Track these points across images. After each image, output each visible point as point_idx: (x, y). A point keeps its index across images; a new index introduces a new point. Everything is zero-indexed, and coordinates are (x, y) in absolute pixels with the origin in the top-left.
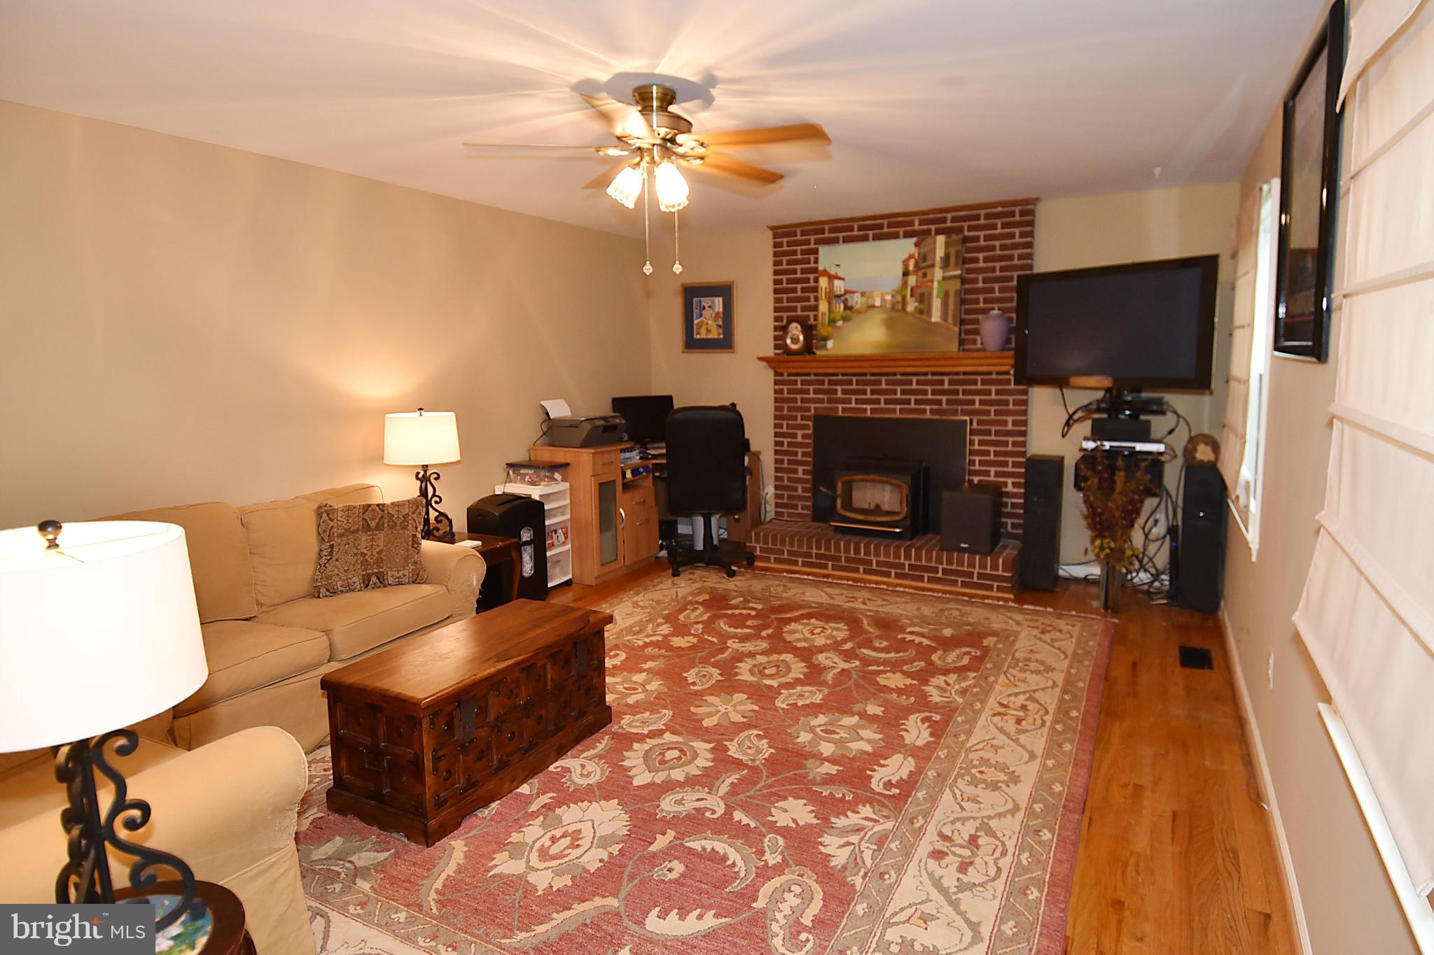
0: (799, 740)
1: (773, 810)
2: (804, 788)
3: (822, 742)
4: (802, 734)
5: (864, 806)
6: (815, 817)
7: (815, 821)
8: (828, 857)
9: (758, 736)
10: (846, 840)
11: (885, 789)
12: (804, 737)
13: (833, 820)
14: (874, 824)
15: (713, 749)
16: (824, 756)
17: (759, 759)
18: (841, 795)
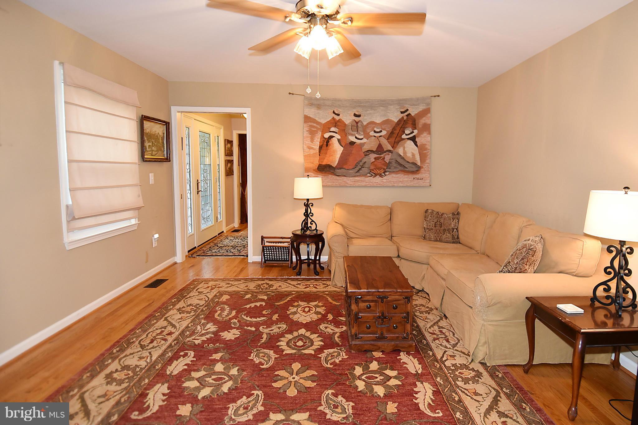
0: (237, 368)
1: (240, 334)
2: (228, 345)
3: (223, 371)
4: (236, 373)
5: (199, 343)
6: (221, 335)
7: (220, 334)
8: (214, 325)
9: (263, 365)
10: (207, 331)
11: (187, 353)
12: (234, 371)
13: (213, 336)
14: (196, 338)
15: (283, 351)
16: (220, 363)
17: (255, 351)
18: (210, 345)
